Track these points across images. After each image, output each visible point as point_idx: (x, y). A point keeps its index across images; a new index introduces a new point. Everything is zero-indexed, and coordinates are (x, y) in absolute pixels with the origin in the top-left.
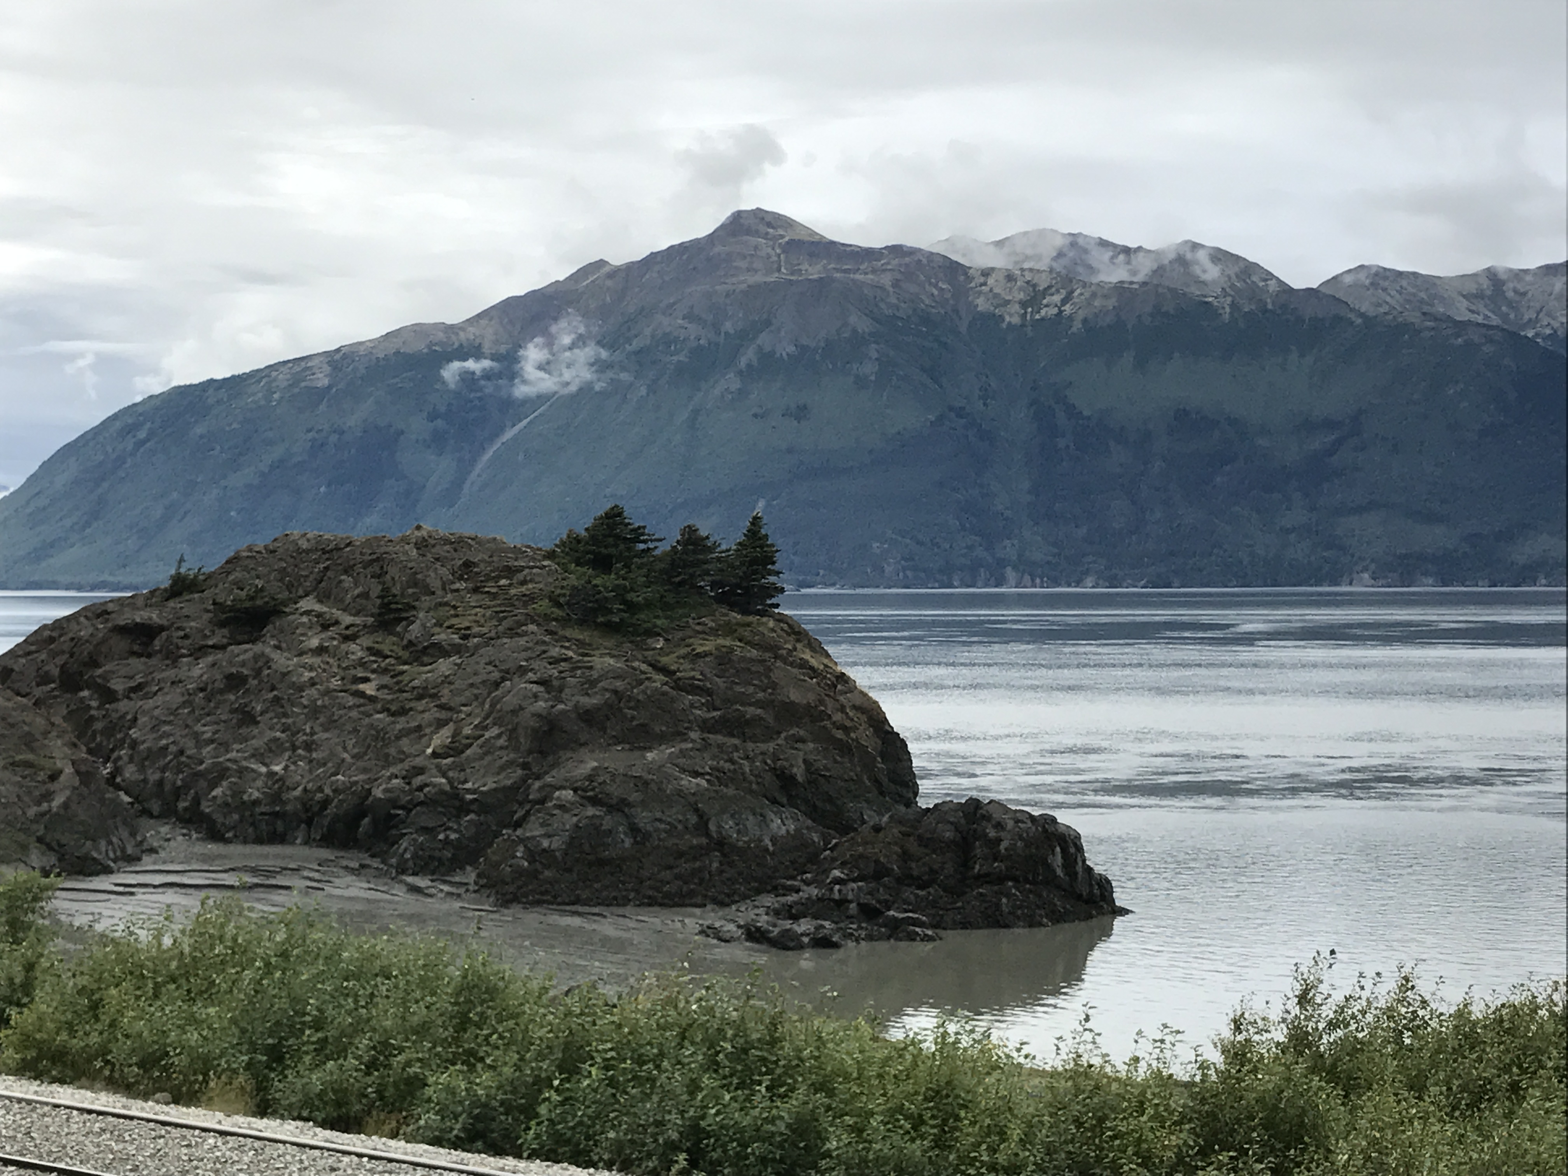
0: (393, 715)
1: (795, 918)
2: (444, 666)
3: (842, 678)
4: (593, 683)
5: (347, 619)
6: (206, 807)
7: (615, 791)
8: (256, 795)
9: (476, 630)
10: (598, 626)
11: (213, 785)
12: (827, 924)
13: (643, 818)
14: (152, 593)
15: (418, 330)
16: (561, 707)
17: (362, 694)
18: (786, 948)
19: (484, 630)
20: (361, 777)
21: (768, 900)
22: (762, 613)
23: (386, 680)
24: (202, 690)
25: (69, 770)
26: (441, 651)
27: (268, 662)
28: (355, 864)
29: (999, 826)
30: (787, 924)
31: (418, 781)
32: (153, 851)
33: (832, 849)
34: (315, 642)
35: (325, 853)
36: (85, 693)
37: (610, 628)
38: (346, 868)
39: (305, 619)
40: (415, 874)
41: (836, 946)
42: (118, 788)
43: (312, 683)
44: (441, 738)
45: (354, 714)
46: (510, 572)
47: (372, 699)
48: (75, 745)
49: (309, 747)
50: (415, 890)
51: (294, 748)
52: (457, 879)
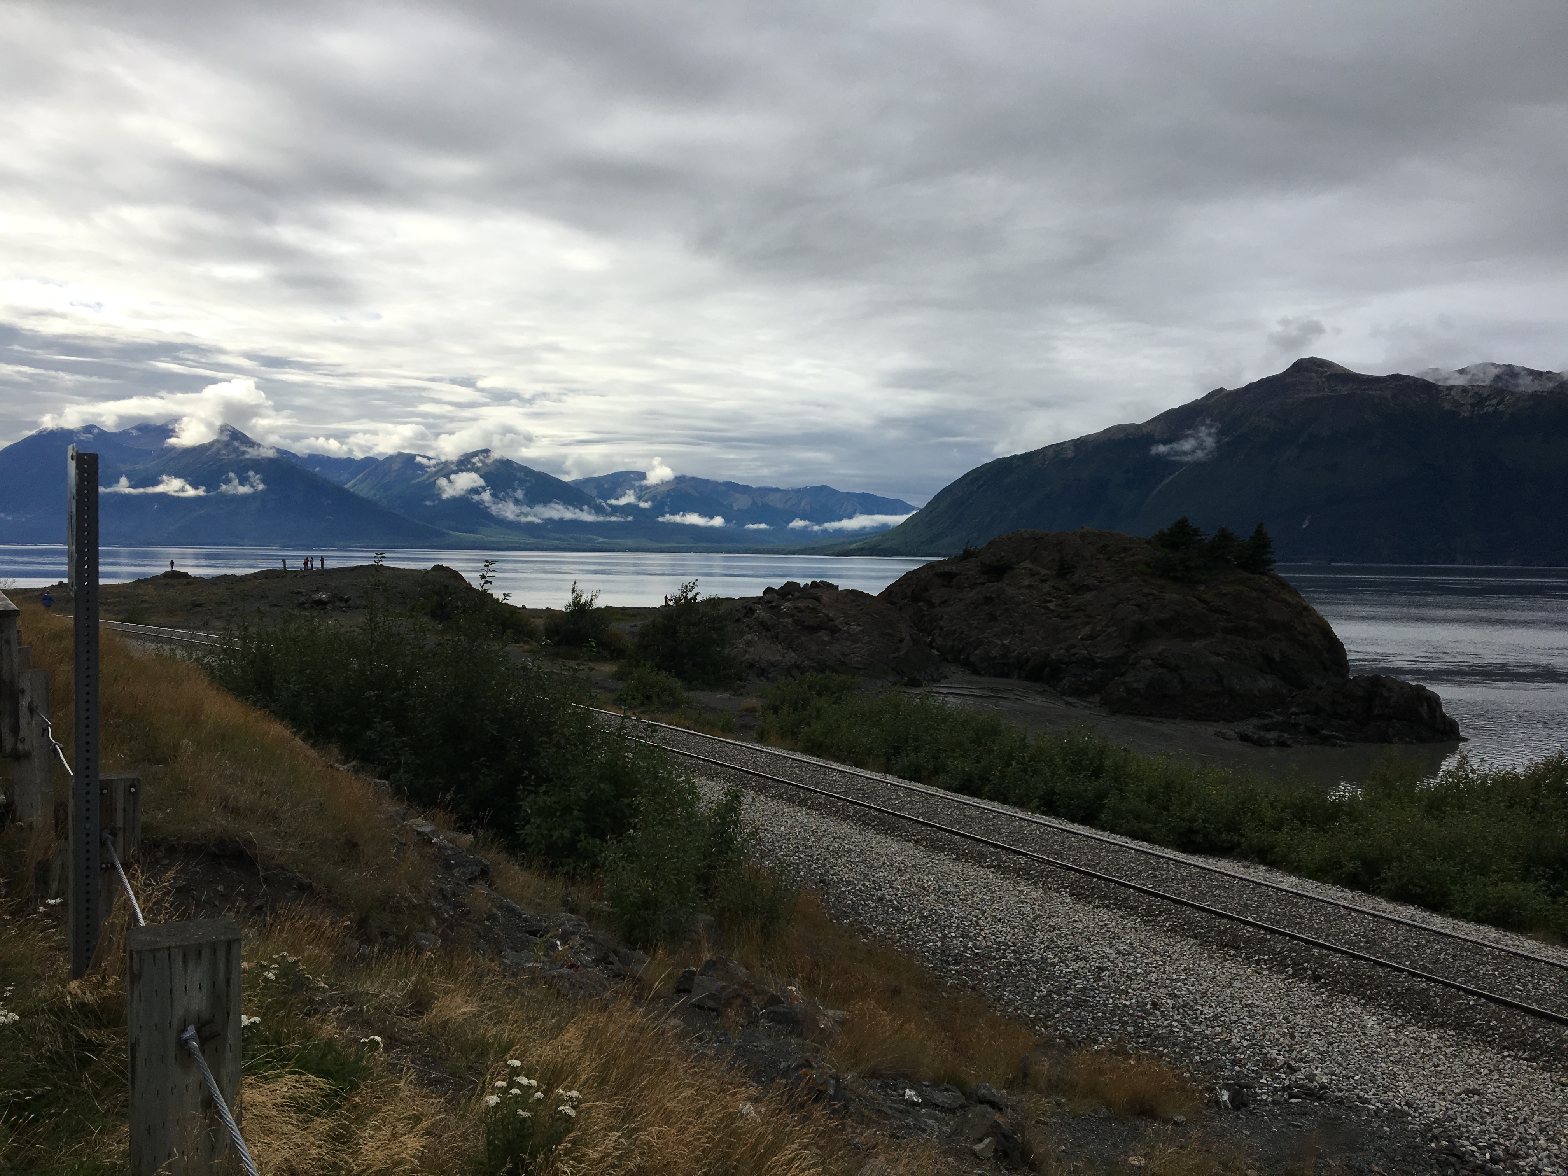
0: (1063, 618)
1: (1268, 731)
2: (1089, 596)
3: (1307, 609)
4: (1165, 607)
5: (1044, 572)
6: (972, 659)
7: (1174, 661)
8: (996, 654)
9: (1106, 579)
10: (1170, 578)
11: (976, 648)
12: (1286, 735)
13: (1188, 675)
14: (955, 557)
15: (1120, 428)
16: (1147, 618)
17: (1047, 608)
18: (1261, 746)
19: (1110, 579)
20: (1046, 648)
21: (1255, 721)
22: (1262, 574)
23: (1060, 602)
24: (973, 604)
25: (908, 638)
26: (1088, 589)
27: (1004, 591)
28: (1040, 690)
29: (1390, 690)
30: (1262, 734)
31: (1073, 651)
32: (946, 677)
33: (1293, 697)
34: (1027, 583)
35: (1026, 684)
36: (921, 604)
37: (1176, 579)
38: (1036, 691)
39: (1023, 571)
40: (1069, 696)
41: (1289, 746)
42: (933, 648)
43: (1024, 602)
44: (1087, 630)
45: (1044, 618)
46: (1125, 550)
47: (1052, 611)
48: (911, 627)
49: (1021, 633)
50: (1068, 703)
51: (1014, 633)
52: (1090, 700)
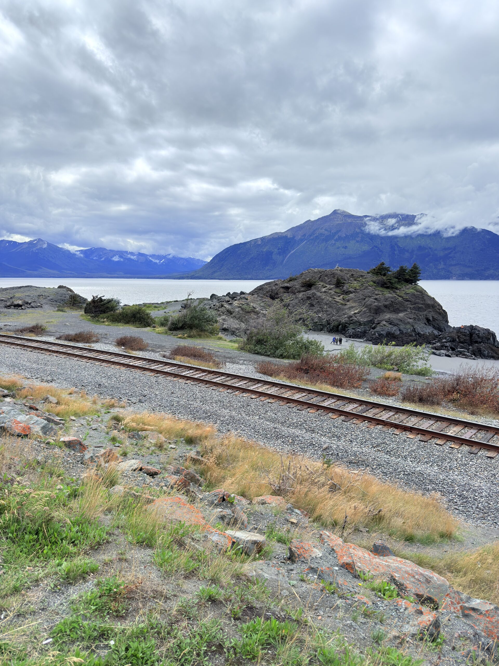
0: (343, 305)
2: (352, 295)
4: (387, 299)
5: (328, 286)
7: (396, 322)
8: (316, 321)
10: (385, 287)
12: (446, 351)
13: (402, 327)
14: (286, 280)
15: (276, 233)
16: (380, 304)
19: (359, 288)
20: (339, 318)
21: (430, 346)
24: (302, 299)
26: (351, 292)
27: (315, 294)
31: (351, 319)
34: (323, 290)
37: (387, 288)
39: (320, 286)
43: (325, 298)
45: (335, 305)
46: (362, 276)
49: (326, 311)
51: (323, 311)
